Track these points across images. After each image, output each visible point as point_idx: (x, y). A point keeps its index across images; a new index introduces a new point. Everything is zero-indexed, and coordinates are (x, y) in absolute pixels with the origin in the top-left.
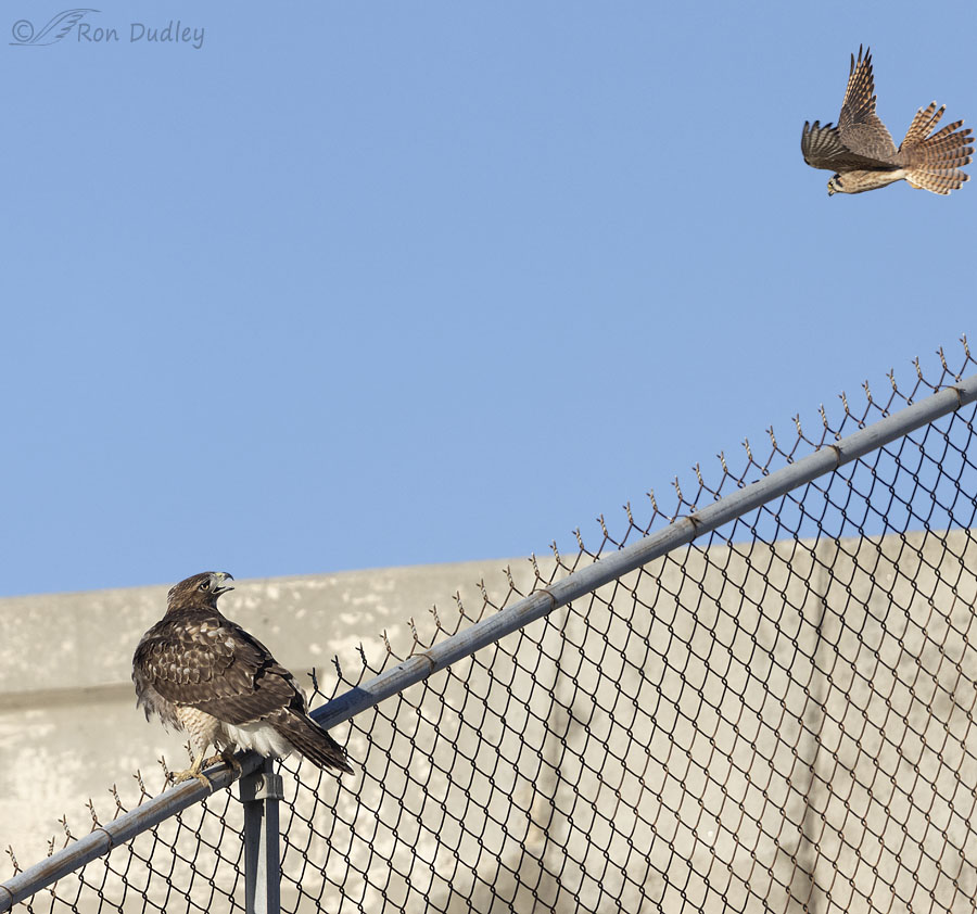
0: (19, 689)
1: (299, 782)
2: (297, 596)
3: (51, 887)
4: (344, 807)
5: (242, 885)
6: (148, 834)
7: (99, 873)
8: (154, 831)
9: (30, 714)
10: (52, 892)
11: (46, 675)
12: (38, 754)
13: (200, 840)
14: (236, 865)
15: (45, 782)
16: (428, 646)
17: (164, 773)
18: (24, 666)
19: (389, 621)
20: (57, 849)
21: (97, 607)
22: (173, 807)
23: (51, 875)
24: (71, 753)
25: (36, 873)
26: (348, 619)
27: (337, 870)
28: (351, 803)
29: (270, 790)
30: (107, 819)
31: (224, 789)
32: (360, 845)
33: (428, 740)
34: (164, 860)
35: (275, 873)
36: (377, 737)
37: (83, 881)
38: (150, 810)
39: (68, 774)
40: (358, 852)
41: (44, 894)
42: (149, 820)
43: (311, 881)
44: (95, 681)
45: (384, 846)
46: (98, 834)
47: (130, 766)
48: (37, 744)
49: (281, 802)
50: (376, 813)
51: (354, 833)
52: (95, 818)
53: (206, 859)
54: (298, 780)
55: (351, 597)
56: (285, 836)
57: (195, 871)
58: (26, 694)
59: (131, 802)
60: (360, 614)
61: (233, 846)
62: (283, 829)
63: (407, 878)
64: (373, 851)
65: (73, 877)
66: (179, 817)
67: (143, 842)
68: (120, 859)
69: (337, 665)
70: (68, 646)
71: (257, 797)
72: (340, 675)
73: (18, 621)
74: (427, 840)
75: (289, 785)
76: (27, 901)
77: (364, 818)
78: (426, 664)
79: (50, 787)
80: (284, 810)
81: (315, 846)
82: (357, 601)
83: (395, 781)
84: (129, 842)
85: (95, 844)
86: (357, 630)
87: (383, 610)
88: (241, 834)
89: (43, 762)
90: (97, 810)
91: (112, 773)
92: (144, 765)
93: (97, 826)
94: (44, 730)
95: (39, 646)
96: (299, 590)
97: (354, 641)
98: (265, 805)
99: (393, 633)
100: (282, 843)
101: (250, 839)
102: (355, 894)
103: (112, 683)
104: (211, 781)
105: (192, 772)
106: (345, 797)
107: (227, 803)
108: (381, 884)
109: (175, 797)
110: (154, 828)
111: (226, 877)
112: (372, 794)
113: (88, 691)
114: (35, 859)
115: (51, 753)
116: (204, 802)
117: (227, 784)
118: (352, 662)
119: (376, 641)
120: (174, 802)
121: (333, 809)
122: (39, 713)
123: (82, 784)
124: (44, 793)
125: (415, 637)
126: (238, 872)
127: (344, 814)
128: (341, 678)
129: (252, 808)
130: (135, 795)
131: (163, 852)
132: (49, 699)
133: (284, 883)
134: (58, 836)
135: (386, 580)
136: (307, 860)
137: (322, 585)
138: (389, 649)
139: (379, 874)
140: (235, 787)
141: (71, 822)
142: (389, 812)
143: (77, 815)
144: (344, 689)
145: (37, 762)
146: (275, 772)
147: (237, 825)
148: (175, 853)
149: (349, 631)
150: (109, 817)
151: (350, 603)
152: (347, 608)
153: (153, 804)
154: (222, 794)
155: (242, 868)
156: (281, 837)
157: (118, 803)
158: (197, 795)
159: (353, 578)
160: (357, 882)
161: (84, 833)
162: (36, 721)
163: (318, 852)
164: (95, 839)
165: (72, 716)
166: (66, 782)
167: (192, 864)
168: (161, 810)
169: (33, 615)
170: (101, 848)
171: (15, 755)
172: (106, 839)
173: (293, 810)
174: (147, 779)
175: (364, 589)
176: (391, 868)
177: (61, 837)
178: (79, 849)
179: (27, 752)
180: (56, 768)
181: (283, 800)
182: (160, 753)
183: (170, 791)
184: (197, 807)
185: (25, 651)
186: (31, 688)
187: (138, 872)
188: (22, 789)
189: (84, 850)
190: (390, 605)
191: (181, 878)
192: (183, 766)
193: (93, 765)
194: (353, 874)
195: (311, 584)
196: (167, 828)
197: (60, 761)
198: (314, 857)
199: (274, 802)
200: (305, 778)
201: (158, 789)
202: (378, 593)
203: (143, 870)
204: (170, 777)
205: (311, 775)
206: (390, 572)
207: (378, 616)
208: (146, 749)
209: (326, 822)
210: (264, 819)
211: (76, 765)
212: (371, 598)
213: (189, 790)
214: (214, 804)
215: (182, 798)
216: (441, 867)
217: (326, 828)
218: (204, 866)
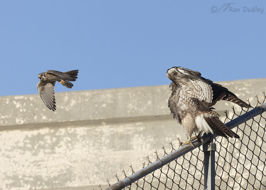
0: (134, 116)
1: (221, 146)
3: (143, 178)
4: (235, 154)
5: (203, 178)
6: (174, 161)
7: (159, 173)
8: (176, 161)
9: (138, 124)
10: (144, 179)
11: (143, 111)
12: (140, 136)
13: (190, 163)
14: (201, 172)
15: (142, 145)
16: (262, 104)
17: (179, 143)
18: (136, 109)
19: (250, 96)
20: (146, 166)
21: (159, 90)
22: (182, 153)
23: (144, 174)
24: (150, 136)
25: (139, 173)
27: (233, 173)
28: (237, 152)
29: (212, 148)
30: (161, 157)
31: (198, 148)
32: (240, 165)
33: (262, 133)
34: (179, 170)
35: (214, 174)
36: (245, 132)
37: (154, 176)
38: (175, 154)
39: (149, 143)
40: (239, 168)
41: (141, 180)
42: (175, 157)
43: (225, 177)
44: (158, 114)
45: (248, 166)
46: (159, 161)
47: (169, 140)
48: (140, 133)
49: (215, 152)
50: (245, 156)
51: (238, 162)
52: (157, 156)
53: (192, 169)
54: (221, 145)
55: (238, 88)
56: (217, 162)
57: (189, 173)
58: (136, 117)
59: (169, 151)
60: (241, 94)
61: (200, 165)
62: (216, 160)
63: (255, 176)
64: (244, 167)
65: (151, 175)
66: (184, 156)
67: (172, 164)
68: (165, 169)
69: (234, 109)
70: (150, 103)
71: (208, 150)
72: (234, 112)
73: (134, 95)
74: (261, 164)
75: (218, 147)
76: (136, 182)
77: (242, 157)
78: (261, 109)
79: (144, 147)
80: (216, 154)
81: (226, 165)
82: (240, 89)
83: (251, 146)
84: (168, 164)
85: (157, 164)
87: (248, 92)
88: (203, 162)
90: (158, 154)
91: (163, 142)
92: (173, 140)
93: (158, 159)
94: (142, 129)
95: (140, 103)
98: (210, 153)
99: (251, 99)
100: (216, 165)
101: (206, 163)
102: (238, 181)
103: (163, 114)
104: (194, 145)
105: (188, 142)
106: (235, 150)
107: (199, 152)
108: (246, 177)
109: (183, 150)
110: (176, 160)
111: (198, 175)
112: (244, 149)
113: (156, 116)
114: (139, 169)
115: (144, 136)
116: (192, 152)
117: (199, 146)
118: (238, 108)
120: (182, 152)
121: (232, 154)
122: (140, 123)
123: (153, 146)
124: (142, 148)
125: (258, 101)
126: (202, 174)
127: (235, 156)
128: (235, 113)
129: (207, 154)
130: (170, 149)
131: (178, 167)
132: (144, 119)
133: (216, 177)
134: (146, 162)
135: (249, 83)
136: (223, 170)
137: (229, 84)
138: (250, 104)
139: (246, 175)
140: (201, 147)
141: (150, 157)
142: (249, 155)
143: (152, 155)
144: (235, 117)
145: (140, 138)
146: (214, 143)
147: (202, 159)
148: (182, 167)
150: (162, 156)
151: (238, 90)
153: (176, 152)
154: (197, 149)
155: (203, 172)
156: (216, 163)
157: (165, 152)
158: (190, 149)
159: (239, 82)
160: (239, 177)
161: (154, 161)
162: (139, 126)
163: (227, 167)
164: (157, 163)
165: (151, 124)
166: (148, 145)
167: (188, 171)
168: (178, 154)
169: (139, 93)
170: (160, 165)
171: (133, 136)
172: (161, 163)
173: (219, 154)
174: (174, 144)
175: (242, 86)
176: (250, 173)
178: (152, 166)
179: (137, 136)
180: (145, 141)
181: (216, 151)
182: (178, 136)
183: (181, 148)
184: (189, 153)
185: (136, 104)
186: (138, 116)
187: (171, 173)
188: (135, 147)
189: (154, 166)
190: (250, 91)
191: (184, 175)
193: (157, 140)
194: (238, 174)
196: (180, 160)
197: (147, 138)
199: (213, 152)
200: (223, 145)
201: (177, 147)
202: (246, 87)
203: (172, 173)
204: (181, 144)
205: (225, 143)
206: (250, 81)
207: (246, 94)
208: (174, 135)
209: (229, 158)
210: (210, 157)
211: (152, 140)
212: (244, 89)
213: (187, 148)
214: (195, 152)
215: (185, 150)
216: (265, 173)
217: (229, 160)
218: (191, 171)
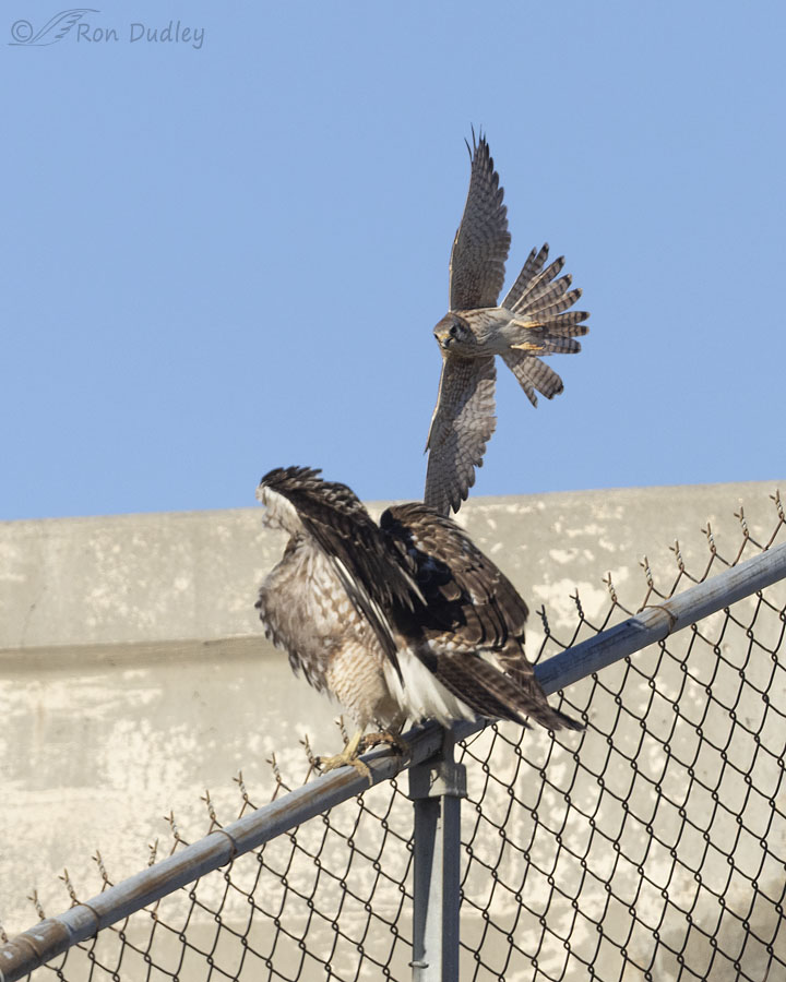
0: (115, 639)
1: (489, 774)
2: (492, 523)
3: (151, 907)
4: (549, 809)
5: (408, 911)
6: (284, 839)
7: (216, 890)
8: (293, 836)
9: (129, 674)
10: (153, 915)
11: (152, 622)
12: (138, 728)
13: (353, 848)
14: (401, 885)
15: (147, 766)
16: (667, 595)
17: (307, 758)
18: (123, 609)
19: (615, 561)
20: (161, 857)
21: (224, 532)
22: (319, 804)
23: (152, 890)
24: (183, 728)
25: (132, 888)
26: (560, 556)
27: (537, 894)
28: (558, 804)
29: (448, 783)
30: (230, 818)
31: (388, 781)
32: (569, 860)
33: (664, 722)
34: (304, 875)
35: (454, 896)
36: (594, 715)
37: (195, 901)
38: (287, 807)
39: (178, 757)
40: (565, 870)
41: (142, 915)
42: (287, 820)
43: (502, 908)
44: (217, 632)
45: (602, 864)
46: (217, 838)
47: (262, 747)
48: (137, 714)
49: (463, 801)
50: (592, 819)
51: (561, 845)
52: (212, 816)
53: (362, 873)
54: (487, 772)
55: (565, 527)
56: (469, 847)
57: (346, 891)
58: (124, 647)
59: (263, 796)
60: (575, 550)
61: (397, 858)
62: (465, 837)
63: (631, 907)
64: (586, 869)
65: (182, 895)
66: (326, 817)
67: (277, 849)
68: (244, 873)
69: (544, 618)
70: (182, 583)
71: (432, 793)
72: (547, 631)
73: (116, 549)
74: (659, 857)
75: (475, 779)
76: (119, 925)
77: (577, 823)
78: (662, 619)
79: (153, 773)
80: (467, 811)
81: (508, 860)
82: (572, 533)
83: (619, 777)
84: (258, 850)
85: (212, 851)
86: (573, 572)
87: (606, 545)
88: (409, 843)
89: (145, 739)
90: (217, 805)
91: (238, 756)
92: (281, 747)
93: (216, 828)
94: (147, 696)
95: (143, 584)
96: (495, 515)
97: (567, 587)
98: (442, 803)
99: (620, 576)
100: (464, 856)
101: (420, 849)
102: (561, 927)
103: (241, 634)
104: (372, 770)
105: (345, 758)
106: (550, 797)
107: (392, 798)
108: (594, 912)
109: (322, 791)
110: (292, 831)
111: (388, 898)
112: (587, 792)
113: (207, 643)
114: (131, 869)
115: (155, 728)
116: (360, 798)
117: (392, 774)
118: (564, 615)
119: (597, 587)
120: (321, 797)
121: (534, 811)
122: (142, 673)
123: (198, 770)
124: (146, 780)
125: (650, 583)
126: (405, 893)
127: (549, 819)
128: (548, 635)
129: (425, 807)
130: (267, 788)
131: (303, 864)
132: (155, 654)
133: (466, 911)
134: (162, 838)
135: (612, 506)
137: (524, 510)
138: (614, 598)
139: (593, 902)
140: (403, 780)
141: (182, 820)
142: (609, 816)
143: (189, 812)
144: (553, 651)
145: (137, 737)
146: (457, 760)
147: (405, 831)
148: (319, 866)
149: (560, 573)
150: (233, 815)
151: (563, 536)
152: (558, 541)
153: (292, 799)
154: (384, 788)
155: (409, 888)
156: (463, 848)
157: (245, 797)
158: (352, 787)
159: (568, 501)
160: (564, 910)
161: (197, 836)
162: (136, 683)
163: (513, 868)
164: (211, 845)
165: (186, 678)
166: (174, 767)
167: (342, 881)
168: (302, 807)
169: (136, 541)
170: (221, 856)
171: (109, 728)
172: (228, 845)
173: (480, 812)
174: (285, 765)
175: (584, 517)
176: (610, 894)
177: (167, 841)
178: (190, 857)
179: (124, 725)
180: (162, 749)
181: (466, 797)
182: (303, 730)
183: (314, 783)
184: (350, 806)
185: (124, 589)
186: (131, 639)
187: (269, 889)
188: (117, 775)
189: (197, 859)
190: (616, 539)
191: (326, 900)
192: (334, 750)
193: (212, 744)
194: (558, 900)
195: (512, 509)
196: (310, 832)
197: (168, 739)
198: (507, 876)
199: (454, 801)
200: (497, 770)
201: (299, 780)
202: (600, 523)
203: (276, 887)
204: (316, 764)
205: (505, 765)
206: (617, 495)
207: (599, 552)
208: (284, 724)
209: (523, 830)
210: (440, 822)
211: (190, 744)
212: (591, 529)
213: (341, 782)
214: (373, 799)
215: (331, 793)
216: (677, 894)
217: (523, 837)
218: (359, 883)
